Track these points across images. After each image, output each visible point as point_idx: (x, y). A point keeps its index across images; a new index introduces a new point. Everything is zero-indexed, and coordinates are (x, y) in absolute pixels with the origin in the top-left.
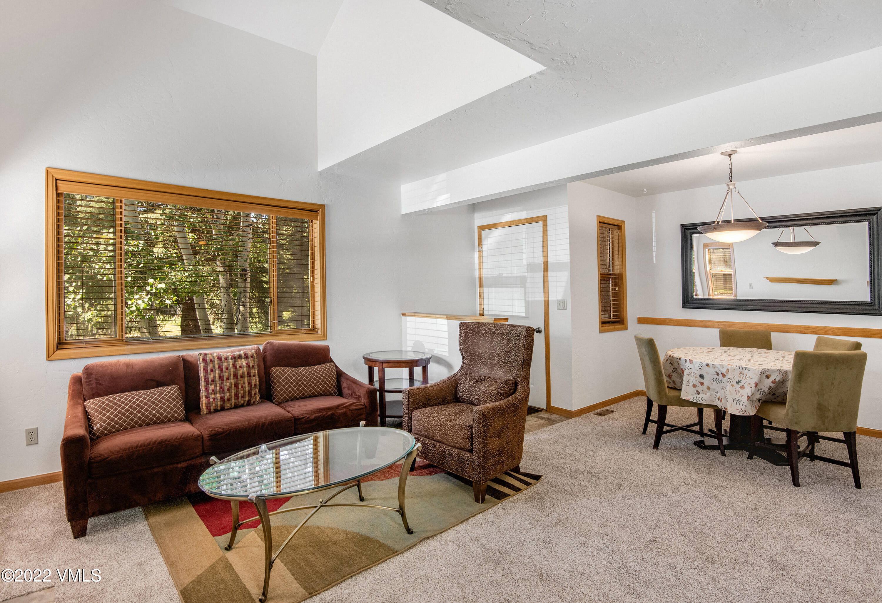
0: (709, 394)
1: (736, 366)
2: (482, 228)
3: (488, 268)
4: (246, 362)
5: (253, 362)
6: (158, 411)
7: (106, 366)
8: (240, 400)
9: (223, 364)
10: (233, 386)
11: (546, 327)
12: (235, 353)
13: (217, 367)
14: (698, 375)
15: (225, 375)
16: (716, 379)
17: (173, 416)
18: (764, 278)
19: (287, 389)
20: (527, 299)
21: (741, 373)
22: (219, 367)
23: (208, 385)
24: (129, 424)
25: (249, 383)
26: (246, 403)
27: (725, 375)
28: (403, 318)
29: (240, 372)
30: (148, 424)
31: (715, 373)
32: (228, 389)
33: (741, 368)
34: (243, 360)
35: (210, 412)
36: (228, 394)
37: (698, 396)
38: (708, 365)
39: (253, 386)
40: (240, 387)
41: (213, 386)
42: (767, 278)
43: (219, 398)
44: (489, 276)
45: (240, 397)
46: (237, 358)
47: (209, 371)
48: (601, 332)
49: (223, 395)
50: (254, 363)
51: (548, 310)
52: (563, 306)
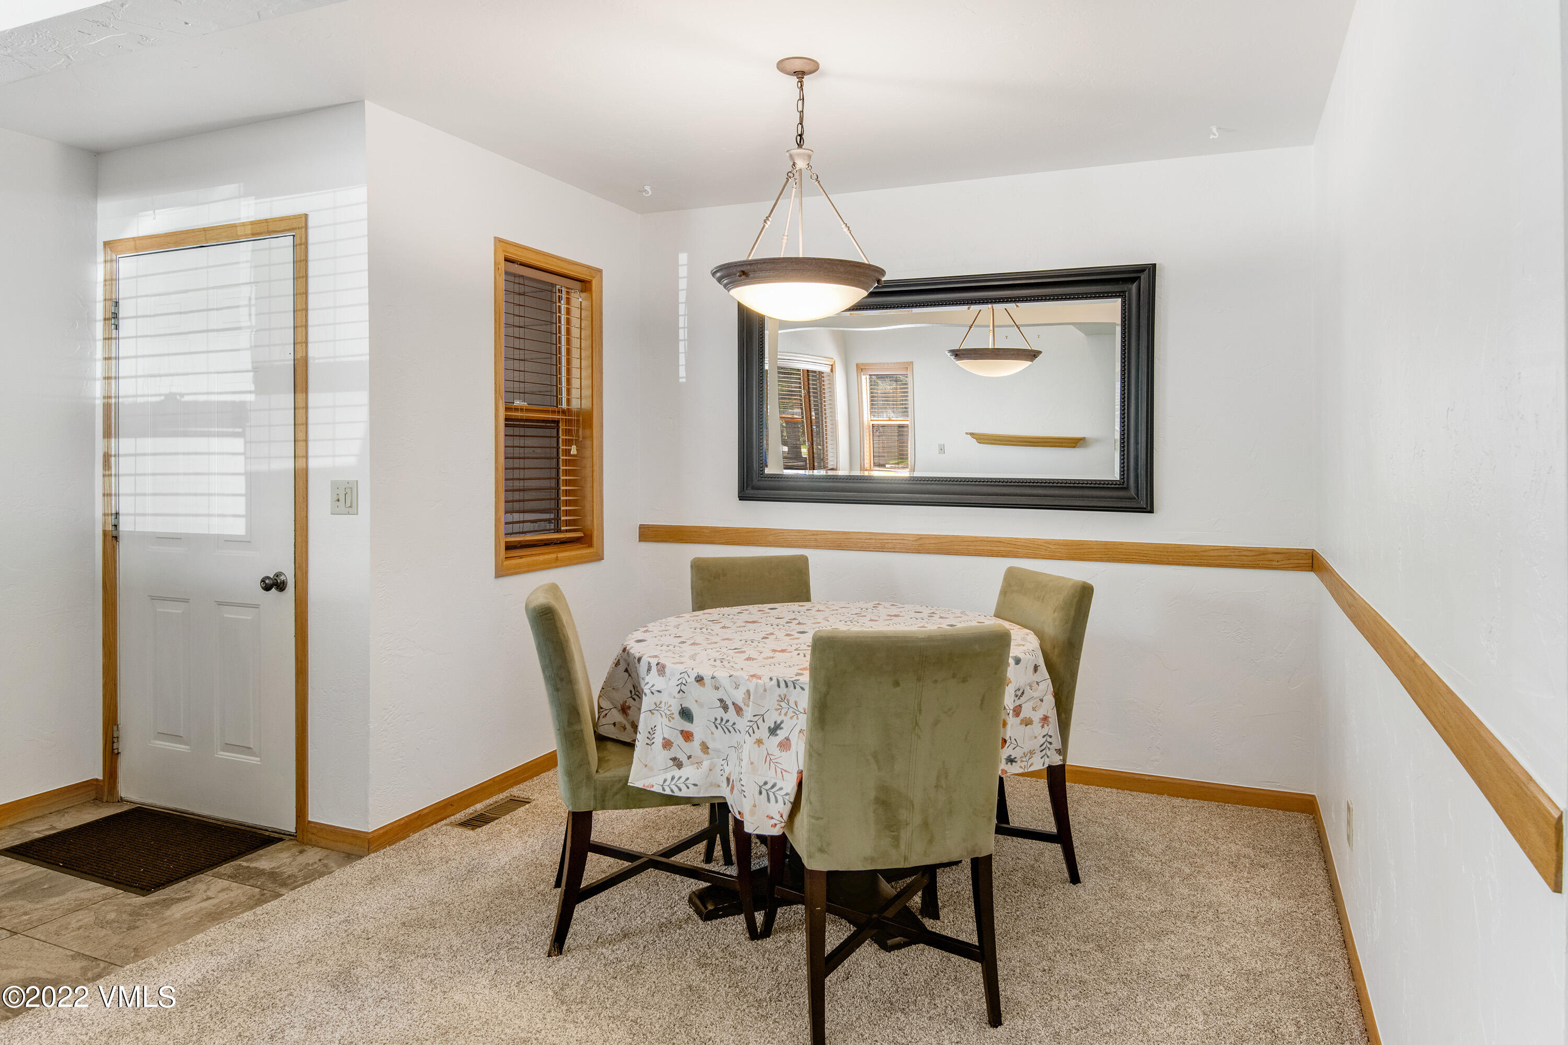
0: (706, 764)
1: (771, 679)
2: (118, 248)
3: (134, 377)
14: (676, 710)
16: (722, 720)
18: (967, 434)
21: (782, 700)
27: (741, 709)
31: (718, 704)
33: (782, 684)
37: (677, 773)
38: (699, 679)
42: (972, 434)
44: (137, 400)
48: (500, 573)
51: (307, 517)
52: (348, 504)
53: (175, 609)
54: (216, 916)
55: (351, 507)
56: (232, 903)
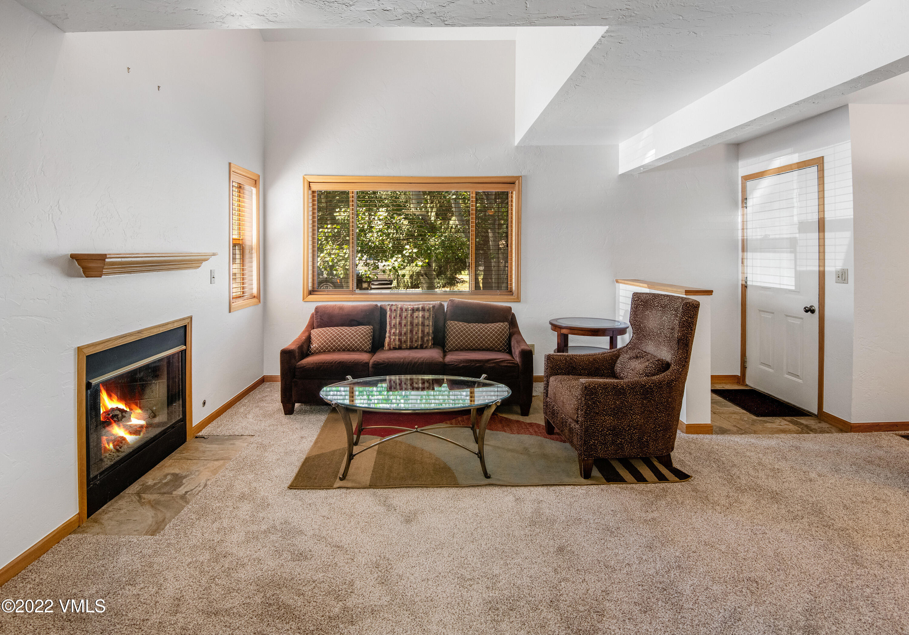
2: (747, 178)
3: (752, 228)
4: (423, 314)
5: (428, 314)
6: (351, 342)
7: (327, 308)
8: (414, 343)
9: (404, 314)
10: (409, 331)
11: (820, 307)
12: (415, 306)
13: (398, 315)
15: (404, 322)
17: (361, 347)
19: (457, 340)
20: (798, 269)
22: (400, 316)
23: (391, 328)
24: (332, 348)
25: (423, 331)
26: (419, 346)
28: (617, 284)
29: (416, 321)
30: (344, 350)
32: (405, 334)
34: (421, 312)
35: (390, 349)
36: (405, 337)
39: (426, 333)
40: (414, 333)
41: (394, 329)
43: (397, 339)
44: (754, 237)
45: (414, 341)
46: (415, 310)
47: (392, 318)
49: (401, 337)
50: (430, 316)
51: (824, 283)
52: (843, 279)
53: (769, 316)
54: (784, 431)
55: (845, 280)
56: (790, 430)
